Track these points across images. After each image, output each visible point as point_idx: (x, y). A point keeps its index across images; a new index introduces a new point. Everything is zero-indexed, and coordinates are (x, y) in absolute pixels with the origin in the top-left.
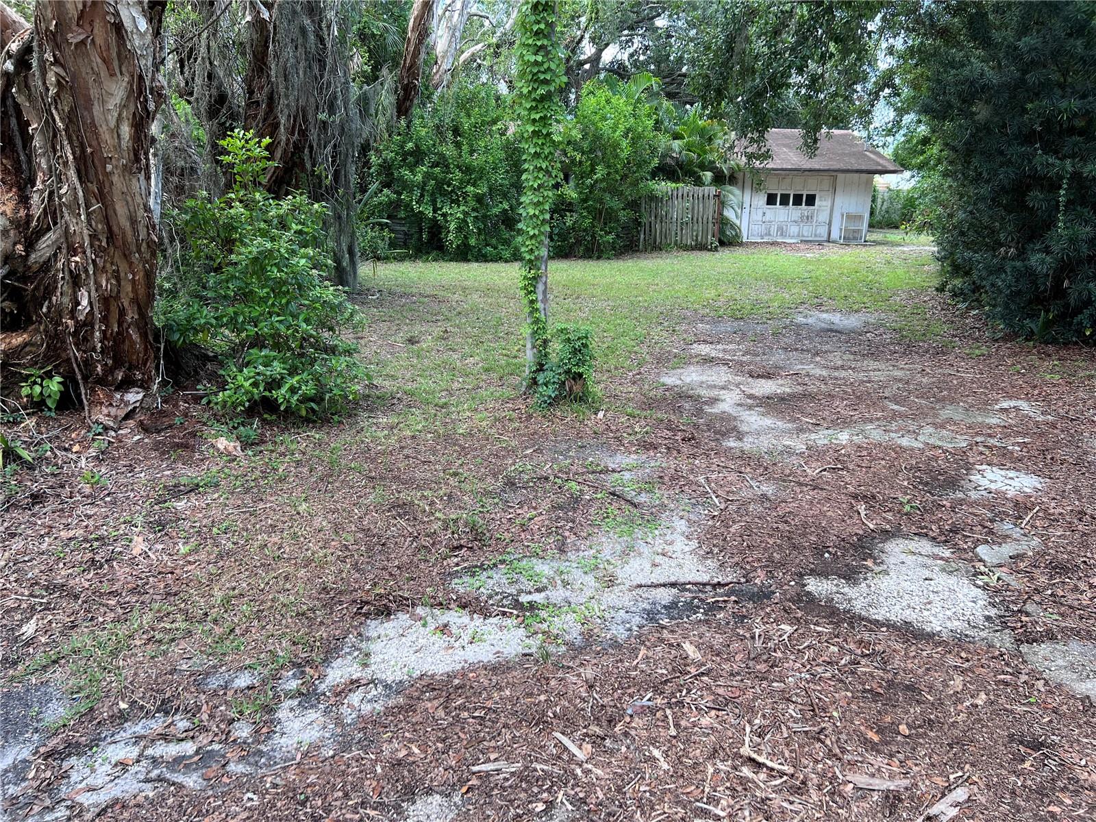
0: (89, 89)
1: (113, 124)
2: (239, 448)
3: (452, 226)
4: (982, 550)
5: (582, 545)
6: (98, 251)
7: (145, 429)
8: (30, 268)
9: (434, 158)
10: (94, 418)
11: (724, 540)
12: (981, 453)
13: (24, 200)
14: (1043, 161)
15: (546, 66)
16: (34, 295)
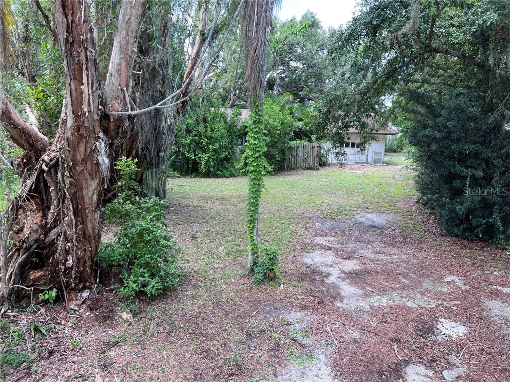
0: (82, 185)
1: (90, 196)
2: (132, 318)
3: (203, 163)
4: (445, 373)
5: (284, 371)
6: (79, 241)
7: (91, 309)
8: (45, 243)
9: (195, 133)
10: (70, 307)
11: (341, 368)
12: (441, 311)
13: (45, 216)
14: (459, 169)
15: (259, 145)
16: (47, 255)
